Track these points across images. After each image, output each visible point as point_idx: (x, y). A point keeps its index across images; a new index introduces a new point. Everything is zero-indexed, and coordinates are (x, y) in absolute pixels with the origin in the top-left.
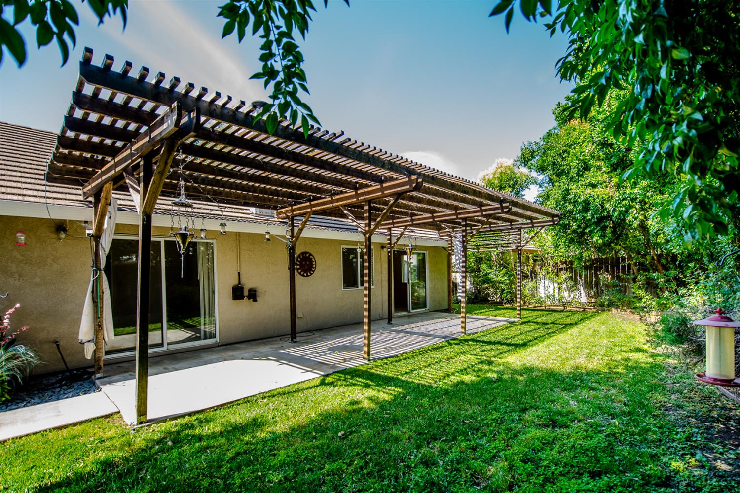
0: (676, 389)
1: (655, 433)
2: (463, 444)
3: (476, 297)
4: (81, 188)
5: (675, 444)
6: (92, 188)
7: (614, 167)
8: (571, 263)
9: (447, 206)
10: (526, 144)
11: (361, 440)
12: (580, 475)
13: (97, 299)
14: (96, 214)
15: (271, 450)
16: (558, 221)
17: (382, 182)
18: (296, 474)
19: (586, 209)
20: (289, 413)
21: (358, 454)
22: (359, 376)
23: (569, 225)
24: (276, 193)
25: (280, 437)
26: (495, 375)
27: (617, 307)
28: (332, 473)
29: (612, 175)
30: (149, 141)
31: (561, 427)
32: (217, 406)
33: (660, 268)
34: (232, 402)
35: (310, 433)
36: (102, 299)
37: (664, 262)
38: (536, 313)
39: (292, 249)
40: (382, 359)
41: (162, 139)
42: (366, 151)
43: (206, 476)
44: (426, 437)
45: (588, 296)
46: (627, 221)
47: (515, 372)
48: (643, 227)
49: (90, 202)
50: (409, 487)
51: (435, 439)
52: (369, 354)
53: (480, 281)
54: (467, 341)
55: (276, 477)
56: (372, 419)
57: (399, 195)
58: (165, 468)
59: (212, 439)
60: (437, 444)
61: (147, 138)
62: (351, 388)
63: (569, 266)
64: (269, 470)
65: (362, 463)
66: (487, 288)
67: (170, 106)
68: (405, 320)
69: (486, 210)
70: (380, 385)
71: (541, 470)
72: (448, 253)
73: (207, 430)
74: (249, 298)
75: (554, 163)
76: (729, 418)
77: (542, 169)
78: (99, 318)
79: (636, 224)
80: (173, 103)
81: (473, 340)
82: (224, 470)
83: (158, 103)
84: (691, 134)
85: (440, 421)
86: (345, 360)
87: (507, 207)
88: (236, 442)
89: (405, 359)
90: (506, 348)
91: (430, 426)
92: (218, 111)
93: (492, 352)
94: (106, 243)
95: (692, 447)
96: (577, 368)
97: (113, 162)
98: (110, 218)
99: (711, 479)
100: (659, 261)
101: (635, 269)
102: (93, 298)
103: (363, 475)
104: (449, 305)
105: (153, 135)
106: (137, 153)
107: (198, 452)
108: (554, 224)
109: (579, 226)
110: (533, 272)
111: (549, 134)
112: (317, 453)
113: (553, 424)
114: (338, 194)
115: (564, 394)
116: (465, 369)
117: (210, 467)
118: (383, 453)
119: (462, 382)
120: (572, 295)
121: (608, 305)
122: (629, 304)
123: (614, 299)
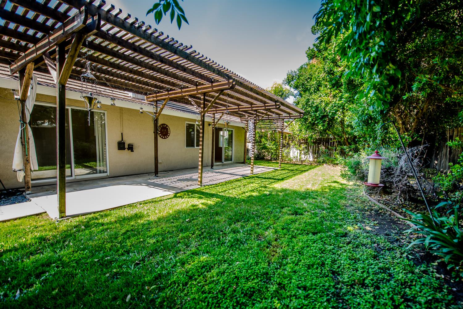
0: (351, 198)
1: (341, 216)
2: (253, 223)
3: (258, 157)
4: (8, 66)
5: (349, 220)
6: (18, 66)
7: (333, 86)
8: (307, 140)
9: (247, 102)
10: (290, 71)
11: (199, 223)
12: (308, 234)
13: (25, 142)
14: (21, 85)
15: (147, 229)
16: (302, 116)
17: (212, 82)
18: (163, 239)
19: (316, 111)
20: (157, 211)
21: (198, 229)
22: (196, 193)
23: (307, 119)
24: (147, 84)
25: (152, 222)
26: (268, 193)
27: (326, 163)
28: (183, 238)
29: (332, 90)
30: (63, 34)
31: (299, 215)
32: (111, 209)
33: (347, 144)
34: (121, 206)
35: (170, 220)
36: (28, 143)
37: (349, 141)
38: (288, 165)
39: (156, 121)
40: (208, 186)
41: (73, 33)
42: (204, 61)
43: (109, 242)
44: (233, 220)
45: (314, 158)
46: (335, 118)
47: (278, 191)
48: (342, 122)
49: (17, 77)
50: (226, 242)
51: (239, 221)
52: (201, 182)
53: (261, 148)
54: (253, 177)
55: (152, 241)
56: (204, 213)
57: (221, 91)
58: (82, 240)
59: (110, 224)
60: (240, 223)
61: (62, 31)
62: (192, 199)
63: (306, 142)
64: (147, 238)
65: (200, 233)
66: (264, 152)
67: (80, 10)
68: (220, 167)
69: (268, 106)
70: (208, 197)
71: (290, 232)
72: (244, 130)
73: (106, 220)
74: (129, 149)
75: (303, 84)
76: (372, 210)
77: (296, 87)
78: (27, 155)
79: (339, 119)
80: (82, 7)
81: (257, 177)
82: (120, 239)
83: (71, 6)
84: (379, 52)
85: (241, 213)
86: (187, 186)
87: (278, 105)
88: (125, 226)
89: (221, 185)
90: (273, 181)
91: (236, 215)
92: (112, 18)
93: (266, 182)
94: (30, 106)
95: (356, 221)
96: (308, 189)
97: (34, 48)
98: (32, 88)
99: (364, 233)
100: (347, 140)
101: (336, 144)
102: (22, 142)
103: (201, 239)
104: (244, 160)
105: (66, 29)
106: (54, 42)
107: (102, 231)
108: (300, 118)
109: (312, 120)
110: (288, 144)
111: (302, 68)
112: (174, 229)
113: (296, 213)
114: (186, 88)
115: (301, 201)
116: (253, 190)
117: (111, 238)
118: (211, 228)
119: (252, 196)
120: (306, 157)
121: (323, 162)
122: (332, 161)
123: (326, 159)
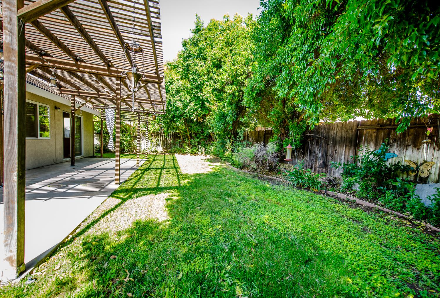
52: (119, 180)
120: (156, 148)
121: (174, 152)
122: (181, 151)
123: (177, 149)
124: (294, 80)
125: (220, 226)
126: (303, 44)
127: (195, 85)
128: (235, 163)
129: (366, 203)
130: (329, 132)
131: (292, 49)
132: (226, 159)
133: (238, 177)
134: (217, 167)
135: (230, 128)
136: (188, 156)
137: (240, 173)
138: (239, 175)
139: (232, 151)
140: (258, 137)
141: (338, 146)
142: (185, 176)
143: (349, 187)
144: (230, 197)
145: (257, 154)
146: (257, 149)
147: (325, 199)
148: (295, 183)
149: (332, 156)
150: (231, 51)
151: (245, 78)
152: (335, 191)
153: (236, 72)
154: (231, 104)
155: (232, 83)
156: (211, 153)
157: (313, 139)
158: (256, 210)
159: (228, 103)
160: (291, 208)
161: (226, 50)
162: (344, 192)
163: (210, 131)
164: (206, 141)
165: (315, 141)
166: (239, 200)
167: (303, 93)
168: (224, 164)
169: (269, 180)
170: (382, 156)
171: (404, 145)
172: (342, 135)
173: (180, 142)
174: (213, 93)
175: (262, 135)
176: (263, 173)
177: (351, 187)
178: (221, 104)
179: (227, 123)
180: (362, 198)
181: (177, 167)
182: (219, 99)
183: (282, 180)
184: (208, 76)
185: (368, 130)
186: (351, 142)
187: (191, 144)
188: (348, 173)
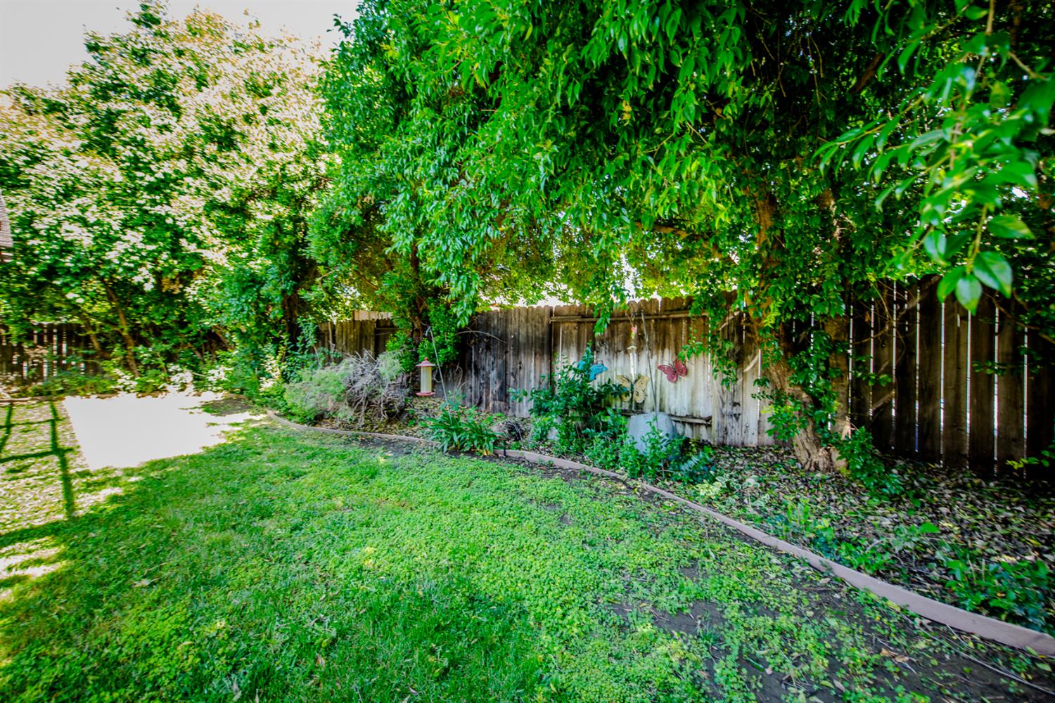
27: (74, 393)
33: (131, 341)
121: (62, 392)
122: (94, 387)
123: (74, 383)
124: (424, 218)
125: (221, 623)
126: (437, 143)
127: (142, 178)
128: (293, 411)
129: (567, 463)
130: (506, 327)
131: (413, 148)
132: (268, 401)
133: (301, 450)
134: (236, 428)
135: (275, 313)
136: (126, 400)
137: (309, 436)
138: (306, 443)
139: (285, 378)
140: (361, 336)
141: (522, 355)
142: (100, 478)
143: (543, 437)
144: (270, 516)
145: (354, 382)
146: (351, 372)
147: (502, 471)
148: (446, 443)
149: (514, 375)
150: (264, 110)
151: (311, 189)
152: (520, 449)
153: (282, 169)
154: (272, 250)
155: (273, 195)
156: (217, 385)
157: (480, 342)
158: (341, 537)
159: (262, 249)
160: (430, 510)
161: (250, 104)
162: (536, 448)
163: (207, 323)
164: (200, 350)
165: (483, 345)
166: (296, 521)
167: (444, 248)
168: (262, 416)
169: (389, 443)
170: (585, 371)
171: (613, 349)
172: (527, 332)
173: (86, 356)
174: (208, 216)
175: (370, 330)
176: (372, 427)
177: (545, 436)
178: (240, 248)
179: (263, 301)
180: (562, 455)
181: (67, 445)
182: (229, 235)
183: (417, 440)
184: (189, 162)
185: (567, 325)
186: (542, 347)
187: (138, 362)
188: (541, 410)
